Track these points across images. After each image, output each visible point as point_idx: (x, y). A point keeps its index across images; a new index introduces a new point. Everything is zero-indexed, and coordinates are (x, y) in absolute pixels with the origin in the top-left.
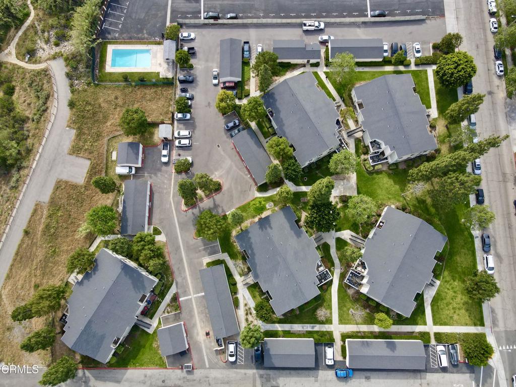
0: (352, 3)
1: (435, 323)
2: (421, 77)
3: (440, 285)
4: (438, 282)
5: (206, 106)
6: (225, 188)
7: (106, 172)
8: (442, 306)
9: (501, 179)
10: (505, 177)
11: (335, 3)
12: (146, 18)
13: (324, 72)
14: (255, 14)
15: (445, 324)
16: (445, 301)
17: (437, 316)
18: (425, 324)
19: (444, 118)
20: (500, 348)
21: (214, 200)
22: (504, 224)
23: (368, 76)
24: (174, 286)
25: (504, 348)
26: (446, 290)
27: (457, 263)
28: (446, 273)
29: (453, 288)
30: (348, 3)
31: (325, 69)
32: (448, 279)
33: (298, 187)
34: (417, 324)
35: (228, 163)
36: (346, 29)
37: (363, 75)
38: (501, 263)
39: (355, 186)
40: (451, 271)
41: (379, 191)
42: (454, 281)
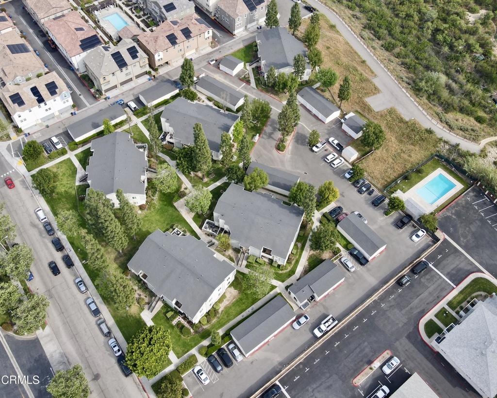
0: (310, 390)
1: (69, 160)
2: (179, 346)
3: (75, 183)
4: (77, 183)
5: (343, 193)
6: (275, 152)
7: (360, 113)
8: (68, 171)
9: (53, 291)
10: (50, 296)
11: (328, 375)
12: (467, 229)
13: (276, 287)
14: (389, 301)
15: (61, 162)
16: (67, 175)
17: (69, 164)
18: (76, 155)
19: (134, 316)
20: (13, 170)
21: (275, 140)
22: (37, 253)
23: (233, 311)
24: (255, 87)
25: (11, 172)
26: (69, 182)
27: (68, 203)
28: (74, 192)
29: (64, 186)
30: (315, 386)
31: (277, 290)
32: (71, 190)
33: (223, 182)
34: (81, 152)
35: (288, 167)
36: (292, 350)
37: (238, 309)
38: (31, 222)
39: (179, 209)
40: (70, 196)
41: (158, 217)
42: (65, 191)
